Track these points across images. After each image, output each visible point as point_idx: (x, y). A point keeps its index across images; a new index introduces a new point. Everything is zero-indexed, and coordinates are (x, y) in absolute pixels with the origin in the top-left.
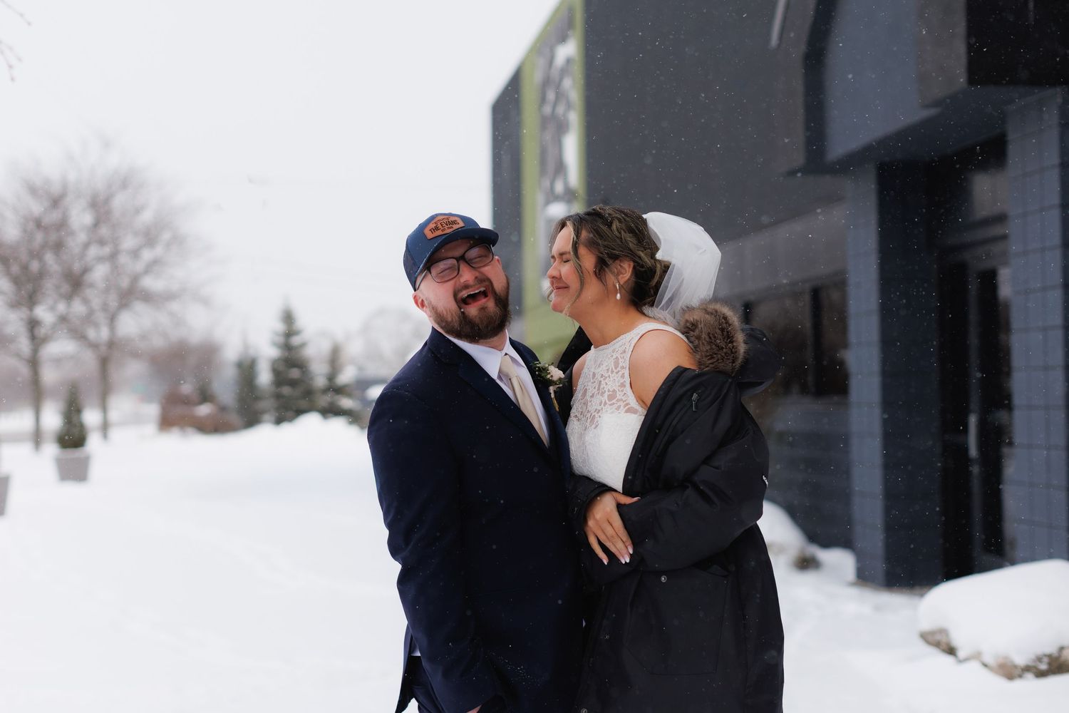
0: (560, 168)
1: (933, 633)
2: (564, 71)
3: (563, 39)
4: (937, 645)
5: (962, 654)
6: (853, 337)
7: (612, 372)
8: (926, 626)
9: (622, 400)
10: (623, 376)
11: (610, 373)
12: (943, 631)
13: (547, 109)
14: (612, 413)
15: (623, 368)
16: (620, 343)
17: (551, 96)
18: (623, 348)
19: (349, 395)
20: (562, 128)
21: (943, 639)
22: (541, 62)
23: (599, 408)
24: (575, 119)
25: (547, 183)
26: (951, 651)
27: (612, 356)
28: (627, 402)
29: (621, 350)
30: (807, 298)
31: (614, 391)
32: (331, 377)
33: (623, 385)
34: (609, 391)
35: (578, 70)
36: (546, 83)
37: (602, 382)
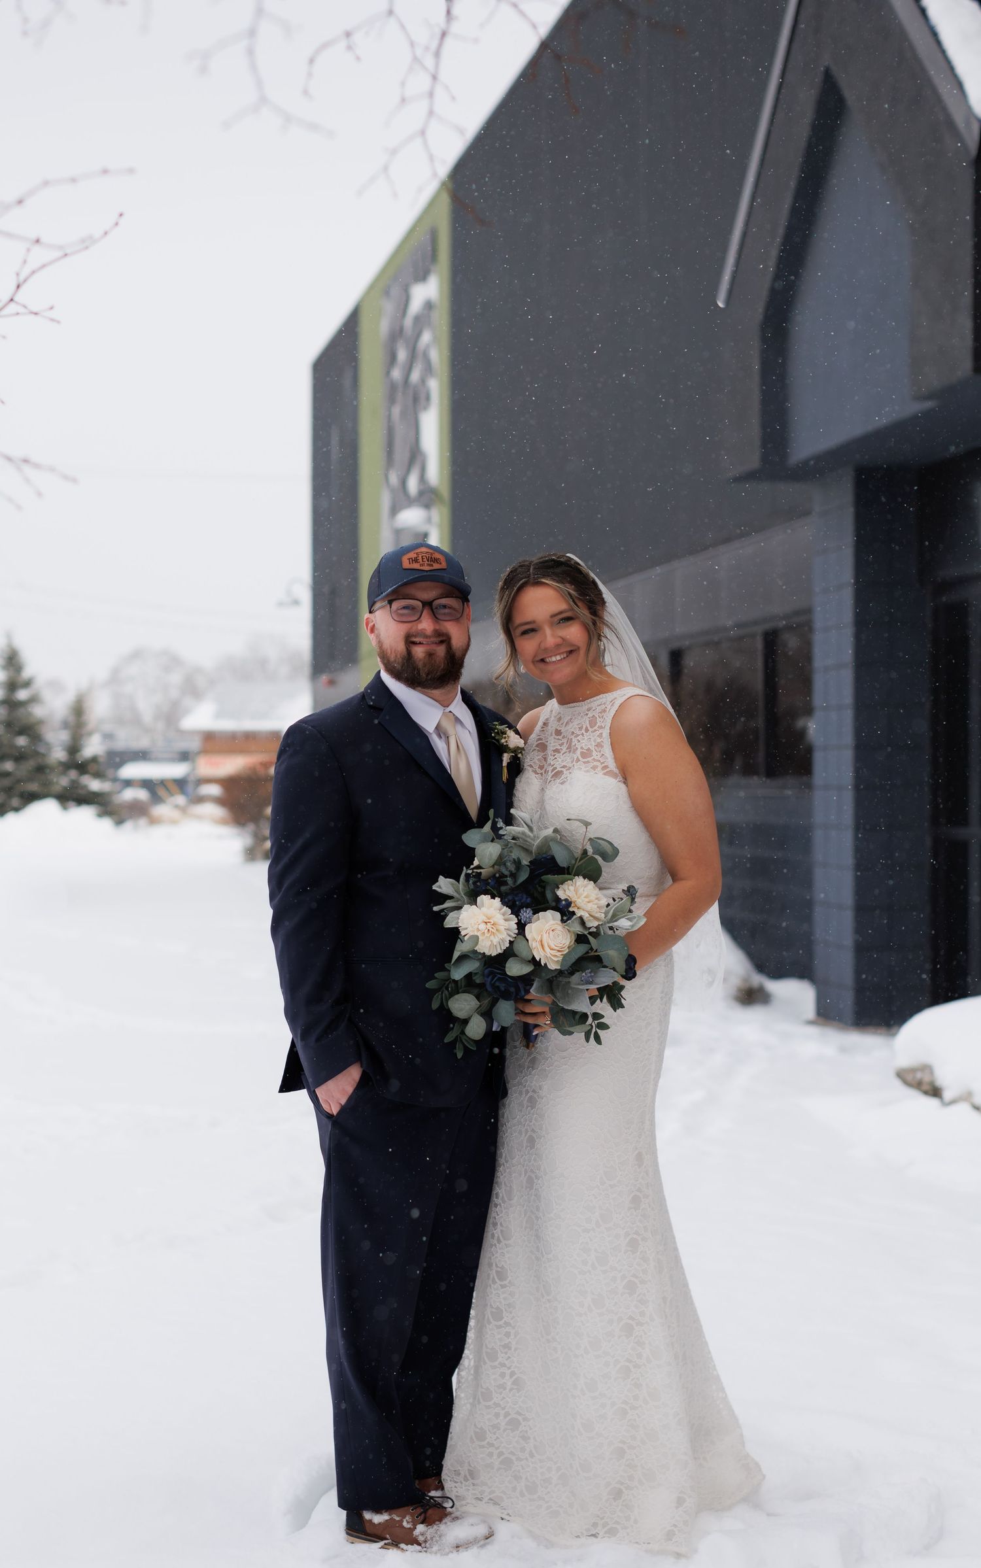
0: (415, 455)
1: (913, 1070)
2: (421, 321)
3: (422, 276)
4: (918, 1085)
5: (948, 1095)
6: (818, 698)
7: (587, 730)
8: (904, 1062)
9: (599, 761)
10: (601, 735)
11: (583, 731)
12: (927, 1068)
13: (396, 374)
14: (587, 771)
15: (601, 727)
16: (598, 702)
17: (402, 355)
18: (603, 707)
19: (98, 775)
20: (417, 400)
21: (927, 1078)
22: (389, 307)
23: (571, 765)
24: (437, 388)
25: (394, 479)
26: (935, 1092)
27: (587, 714)
28: (606, 764)
29: (599, 709)
30: (759, 644)
31: (588, 750)
32: (73, 749)
33: (599, 745)
34: (582, 748)
35: (441, 319)
36: (396, 334)
37: (573, 740)
